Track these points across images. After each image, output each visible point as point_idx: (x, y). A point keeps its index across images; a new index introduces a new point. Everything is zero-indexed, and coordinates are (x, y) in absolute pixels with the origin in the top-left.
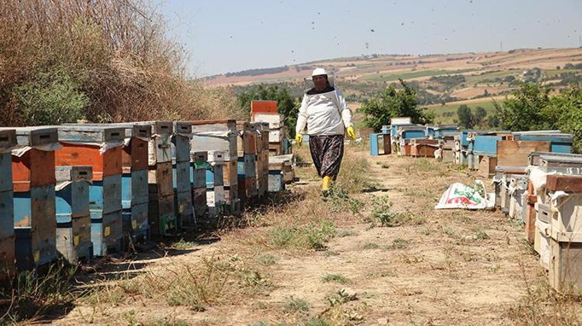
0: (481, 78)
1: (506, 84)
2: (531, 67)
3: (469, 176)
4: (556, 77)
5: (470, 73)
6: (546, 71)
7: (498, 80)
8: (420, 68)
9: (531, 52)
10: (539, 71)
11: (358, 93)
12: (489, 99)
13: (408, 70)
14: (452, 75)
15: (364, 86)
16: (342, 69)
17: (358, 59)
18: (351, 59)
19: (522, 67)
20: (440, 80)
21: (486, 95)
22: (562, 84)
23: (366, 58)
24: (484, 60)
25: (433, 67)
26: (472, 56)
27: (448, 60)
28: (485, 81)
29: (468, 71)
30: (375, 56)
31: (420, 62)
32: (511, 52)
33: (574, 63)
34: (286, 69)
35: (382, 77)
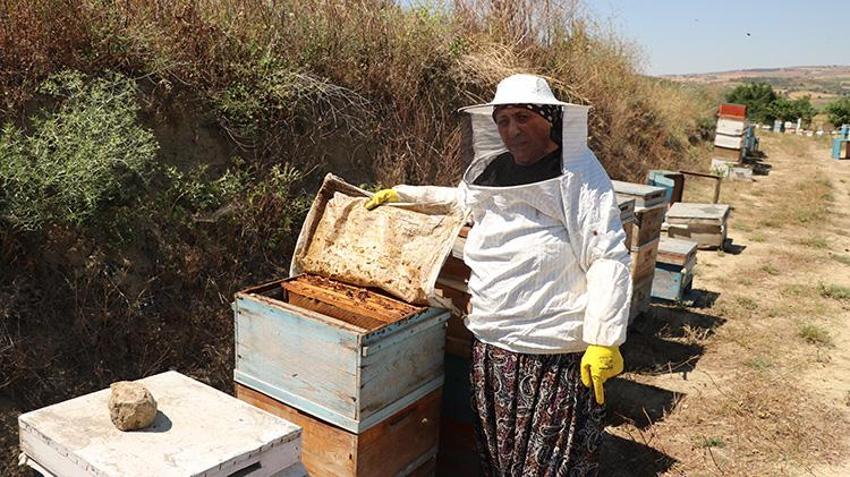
11: (821, 87)
16: (814, 73)
17: (824, 67)
23: (829, 67)
34: (778, 69)
35: (838, 79)
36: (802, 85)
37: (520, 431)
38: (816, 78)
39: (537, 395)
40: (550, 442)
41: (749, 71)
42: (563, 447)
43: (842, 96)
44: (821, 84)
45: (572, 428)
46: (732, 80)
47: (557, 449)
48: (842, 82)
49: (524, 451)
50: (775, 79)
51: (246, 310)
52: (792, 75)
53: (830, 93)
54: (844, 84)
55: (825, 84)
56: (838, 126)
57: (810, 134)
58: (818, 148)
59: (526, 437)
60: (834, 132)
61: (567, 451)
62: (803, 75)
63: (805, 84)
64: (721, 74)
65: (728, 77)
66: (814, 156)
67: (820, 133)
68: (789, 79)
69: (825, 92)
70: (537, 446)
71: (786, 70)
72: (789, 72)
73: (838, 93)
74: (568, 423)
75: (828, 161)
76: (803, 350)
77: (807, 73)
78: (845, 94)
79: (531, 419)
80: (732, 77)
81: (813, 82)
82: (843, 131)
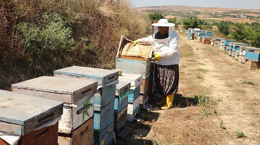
0: (204, 13)
1: (210, 15)
2: (216, 12)
3: (242, 67)
4: (221, 15)
5: (202, 12)
6: (219, 13)
7: (208, 14)
8: (191, 9)
9: (216, 8)
10: (217, 13)
11: (176, 14)
12: (206, 18)
13: (188, 10)
14: (198, 12)
15: (177, 12)
16: (173, 8)
17: (177, 6)
18: (175, 6)
19: (214, 11)
20: (195, 13)
21: (205, 17)
22: (222, 16)
23: (179, 6)
24: (205, 9)
25: (193, 9)
26: (203, 8)
27: (197, 8)
28: (205, 14)
29: (201, 11)
30: (181, 6)
31: (191, 8)
32: (212, 8)
33: (225, 12)
34: (160, 7)
35: (182, 11)
36: (169, 13)
37: (165, 79)
38: (174, 10)
39: (168, 72)
40: (170, 80)
41: (149, 7)
42: (172, 80)
43: (183, 17)
44: (175, 13)
45: (174, 77)
46: (143, 11)
47: (171, 81)
48: (183, 12)
49: (166, 82)
50: (159, 10)
51: (119, 61)
52: (165, 9)
53: (179, 16)
54: (184, 13)
55: (177, 13)
56: (187, 28)
57: (178, 31)
58: (182, 36)
59: (166, 79)
60: (186, 31)
61: (173, 81)
62: (169, 9)
63: (170, 12)
64: (138, 8)
65: (141, 10)
66: (182, 39)
67: (181, 31)
68: (165, 11)
69: (177, 16)
70: (168, 80)
71: (163, 7)
72: (164, 8)
73: (182, 16)
74: (173, 76)
75: (187, 40)
76: (198, 80)
77: (171, 8)
78: (184, 17)
79: (167, 77)
80: (143, 9)
81: (173, 12)
82: (189, 30)
